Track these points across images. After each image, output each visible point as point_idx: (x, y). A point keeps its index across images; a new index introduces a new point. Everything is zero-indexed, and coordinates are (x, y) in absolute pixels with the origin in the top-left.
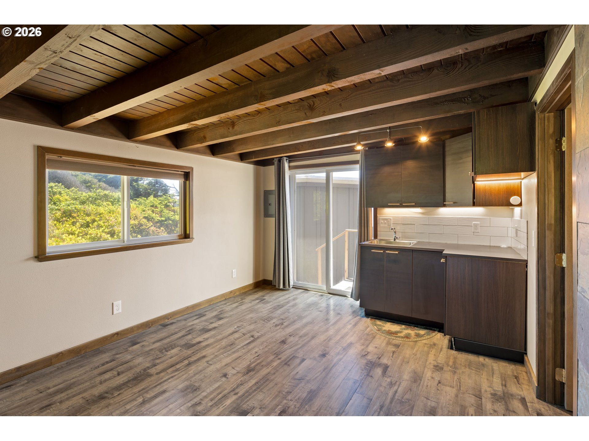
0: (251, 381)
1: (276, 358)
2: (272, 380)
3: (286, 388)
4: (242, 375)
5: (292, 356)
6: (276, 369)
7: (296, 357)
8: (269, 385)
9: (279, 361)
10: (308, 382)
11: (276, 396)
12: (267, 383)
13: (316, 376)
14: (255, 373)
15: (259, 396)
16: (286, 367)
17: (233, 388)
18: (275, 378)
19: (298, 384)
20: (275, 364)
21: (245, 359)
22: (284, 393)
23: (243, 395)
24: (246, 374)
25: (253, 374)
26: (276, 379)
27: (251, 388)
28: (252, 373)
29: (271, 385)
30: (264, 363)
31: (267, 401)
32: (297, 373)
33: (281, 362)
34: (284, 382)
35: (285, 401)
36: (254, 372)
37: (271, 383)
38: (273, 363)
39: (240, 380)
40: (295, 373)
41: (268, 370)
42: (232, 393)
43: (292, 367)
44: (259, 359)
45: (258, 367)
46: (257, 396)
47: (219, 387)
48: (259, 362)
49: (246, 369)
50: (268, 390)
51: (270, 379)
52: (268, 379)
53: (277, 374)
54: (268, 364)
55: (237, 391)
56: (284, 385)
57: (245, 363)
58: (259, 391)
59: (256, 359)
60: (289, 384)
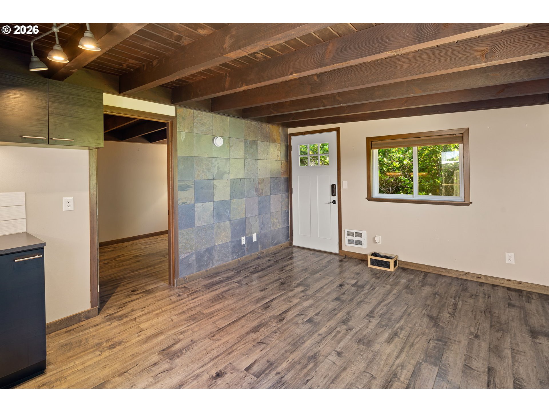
0: (309, 345)
1: (282, 374)
2: (289, 344)
3: (276, 336)
4: (321, 352)
5: (261, 377)
6: (284, 357)
7: (255, 376)
8: (292, 339)
9: (279, 369)
10: (255, 340)
11: (285, 330)
12: (293, 342)
13: (244, 346)
14: (307, 353)
15: (300, 331)
16: (272, 360)
17: (324, 340)
18: (284, 347)
19: (265, 338)
20: (285, 365)
21: (324, 377)
22: (279, 332)
23: (314, 333)
24: (316, 354)
25: (309, 353)
26: (285, 345)
27: (309, 338)
28: (311, 354)
29: (289, 340)
30: (298, 367)
31: (293, 327)
32: (262, 350)
33: (276, 367)
34: (278, 341)
35: (279, 326)
36: (308, 355)
37: (290, 341)
38: (286, 367)
39: (321, 347)
40: (263, 351)
41: (292, 356)
42: (324, 335)
43: (265, 359)
44: (306, 375)
45: (305, 361)
46: (302, 332)
47: (339, 342)
48: (305, 370)
49: (318, 360)
50: (292, 335)
51: (290, 346)
52: (293, 345)
53: (283, 351)
54: (292, 366)
55: (320, 337)
56: (278, 339)
57: (323, 370)
58: (300, 335)
59: (309, 375)
60: (272, 339)
